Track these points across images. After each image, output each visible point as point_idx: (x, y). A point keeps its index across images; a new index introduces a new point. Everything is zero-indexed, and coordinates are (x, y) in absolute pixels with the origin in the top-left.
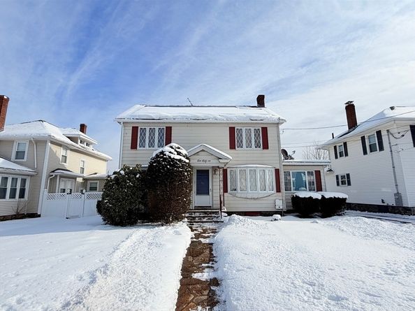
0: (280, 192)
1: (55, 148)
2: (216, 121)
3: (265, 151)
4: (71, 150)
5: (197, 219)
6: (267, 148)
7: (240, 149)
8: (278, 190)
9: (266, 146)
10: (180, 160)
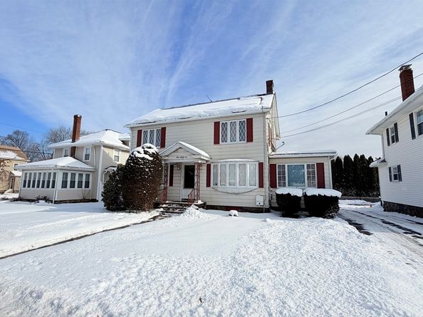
0: (263, 187)
1: (107, 150)
2: (200, 118)
3: (250, 144)
4: (122, 151)
5: (171, 210)
6: (252, 141)
7: (224, 143)
8: (261, 185)
9: (250, 139)
10: (143, 159)
